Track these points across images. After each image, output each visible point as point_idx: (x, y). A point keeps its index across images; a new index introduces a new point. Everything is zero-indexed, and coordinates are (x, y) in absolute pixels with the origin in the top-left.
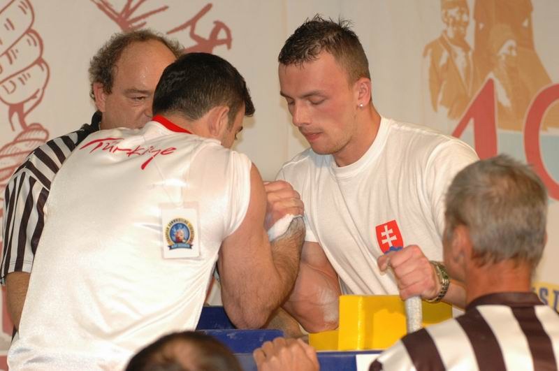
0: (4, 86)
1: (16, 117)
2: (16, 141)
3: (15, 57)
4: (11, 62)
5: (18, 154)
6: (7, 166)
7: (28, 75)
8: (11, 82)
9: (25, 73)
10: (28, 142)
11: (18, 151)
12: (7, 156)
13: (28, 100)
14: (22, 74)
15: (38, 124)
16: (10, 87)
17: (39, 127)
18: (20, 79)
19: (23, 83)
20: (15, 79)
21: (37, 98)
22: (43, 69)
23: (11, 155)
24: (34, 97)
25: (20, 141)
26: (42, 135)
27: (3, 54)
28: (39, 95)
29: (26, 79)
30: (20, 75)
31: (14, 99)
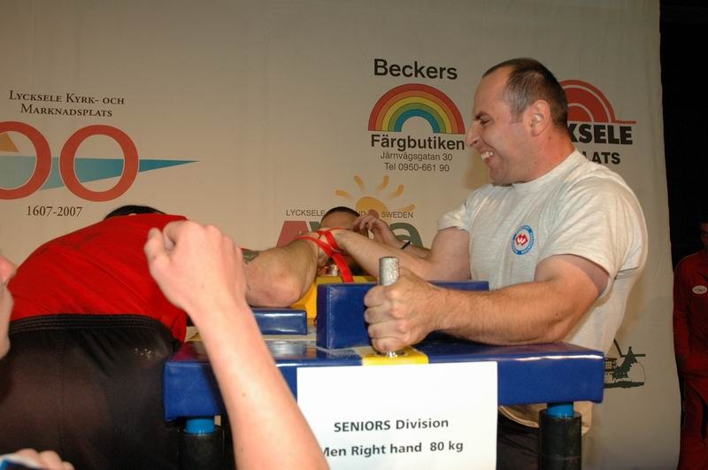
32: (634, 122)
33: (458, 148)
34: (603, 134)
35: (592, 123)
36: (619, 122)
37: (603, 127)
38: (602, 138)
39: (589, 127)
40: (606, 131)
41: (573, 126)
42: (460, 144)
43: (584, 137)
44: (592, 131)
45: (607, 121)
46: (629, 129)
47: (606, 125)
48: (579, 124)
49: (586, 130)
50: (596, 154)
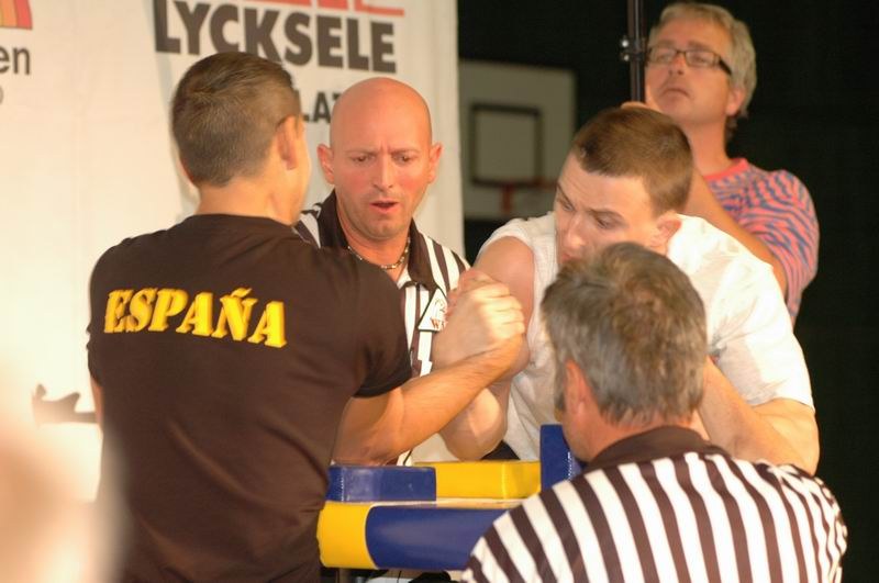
32: (399, 12)
33: (16, 70)
34: (336, 42)
35: (313, 11)
36: (371, 9)
37: (336, 23)
38: (334, 52)
39: (305, 20)
40: (341, 33)
41: (271, 17)
42: (22, 58)
43: (296, 50)
44: (311, 31)
45: (344, 6)
46: (388, 29)
47: (344, 15)
48: (285, 10)
49: (301, 28)
50: (321, 98)
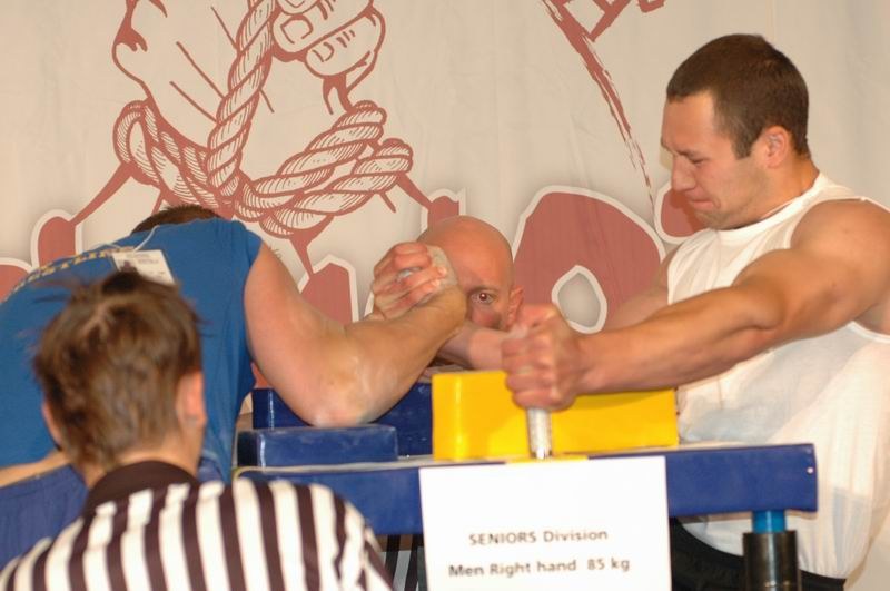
0: (314, 51)
1: (334, 93)
2: (334, 129)
3: (332, 9)
4: (326, 17)
5: (339, 146)
6: (322, 164)
7: (352, 32)
8: (325, 44)
9: (347, 30)
10: (355, 129)
11: (339, 142)
12: (322, 150)
13: (353, 69)
14: (343, 33)
15: (370, 102)
16: (325, 52)
17: (371, 107)
18: (339, 39)
19: (345, 45)
20: (332, 40)
21: (367, 65)
22: (374, 24)
23: (328, 149)
24: (362, 63)
25: (342, 128)
26: (376, 117)
27: (312, 7)
28: (369, 61)
29: (349, 39)
30: (340, 34)
31: (332, 69)
